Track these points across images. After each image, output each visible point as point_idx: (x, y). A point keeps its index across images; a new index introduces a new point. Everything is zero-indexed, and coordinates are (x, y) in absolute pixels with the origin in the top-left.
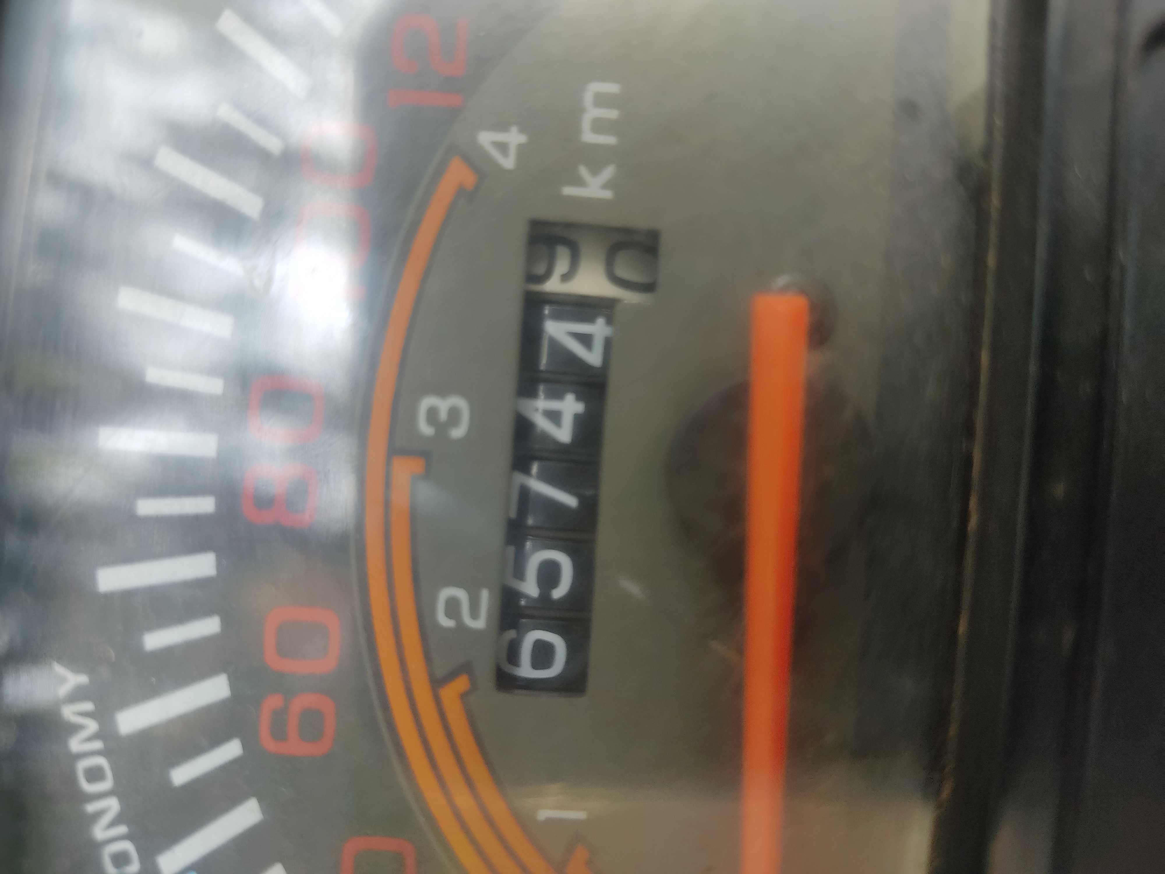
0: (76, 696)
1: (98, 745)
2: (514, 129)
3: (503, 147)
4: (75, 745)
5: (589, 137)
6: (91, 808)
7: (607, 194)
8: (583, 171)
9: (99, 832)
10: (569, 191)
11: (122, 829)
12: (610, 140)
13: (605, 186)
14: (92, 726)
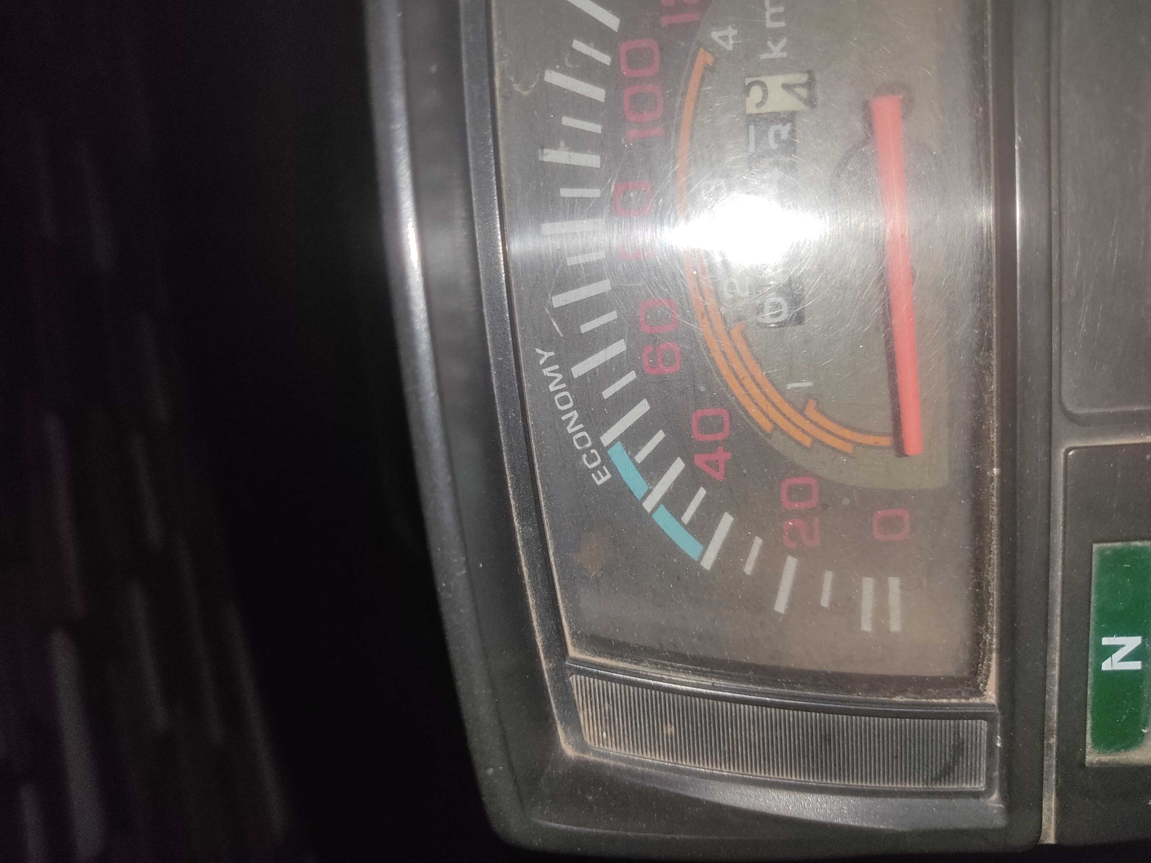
0: (549, 363)
1: (564, 385)
2: (730, 28)
3: (725, 38)
4: (552, 388)
5: (770, 24)
6: (563, 418)
7: (785, 55)
8: (770, 44)
9: (570, 430)
10: (764, 56)
11: (581, 426)
12: (782, 24)
13: (782, 50)
14: (560, 376)
